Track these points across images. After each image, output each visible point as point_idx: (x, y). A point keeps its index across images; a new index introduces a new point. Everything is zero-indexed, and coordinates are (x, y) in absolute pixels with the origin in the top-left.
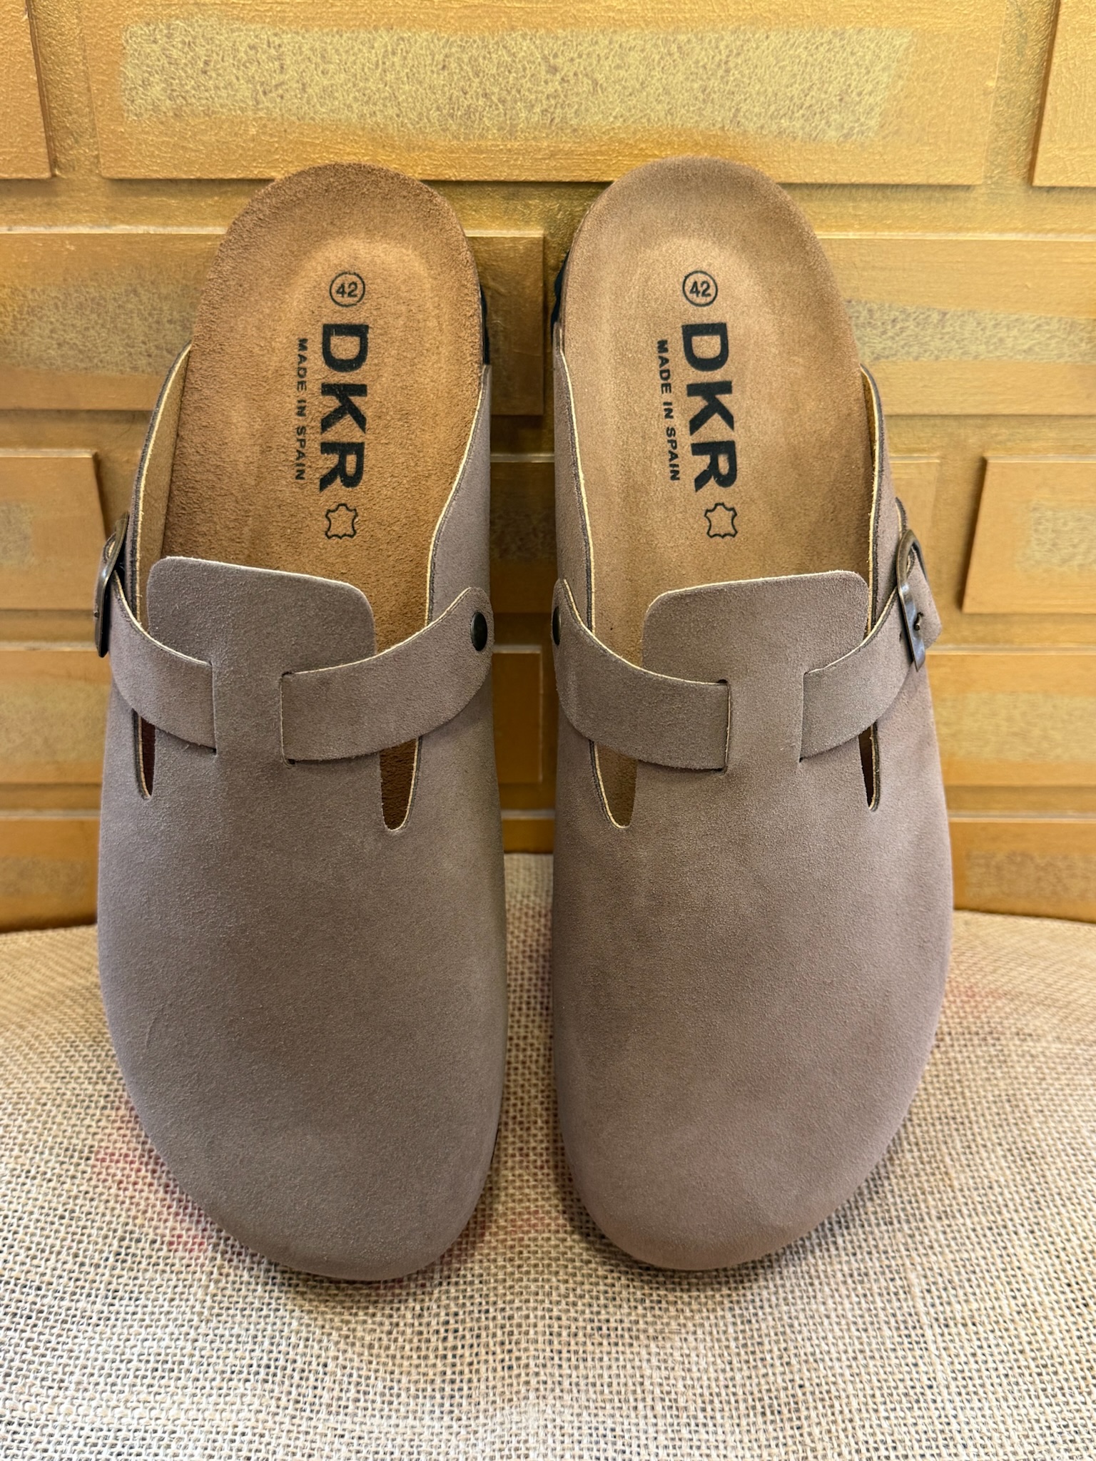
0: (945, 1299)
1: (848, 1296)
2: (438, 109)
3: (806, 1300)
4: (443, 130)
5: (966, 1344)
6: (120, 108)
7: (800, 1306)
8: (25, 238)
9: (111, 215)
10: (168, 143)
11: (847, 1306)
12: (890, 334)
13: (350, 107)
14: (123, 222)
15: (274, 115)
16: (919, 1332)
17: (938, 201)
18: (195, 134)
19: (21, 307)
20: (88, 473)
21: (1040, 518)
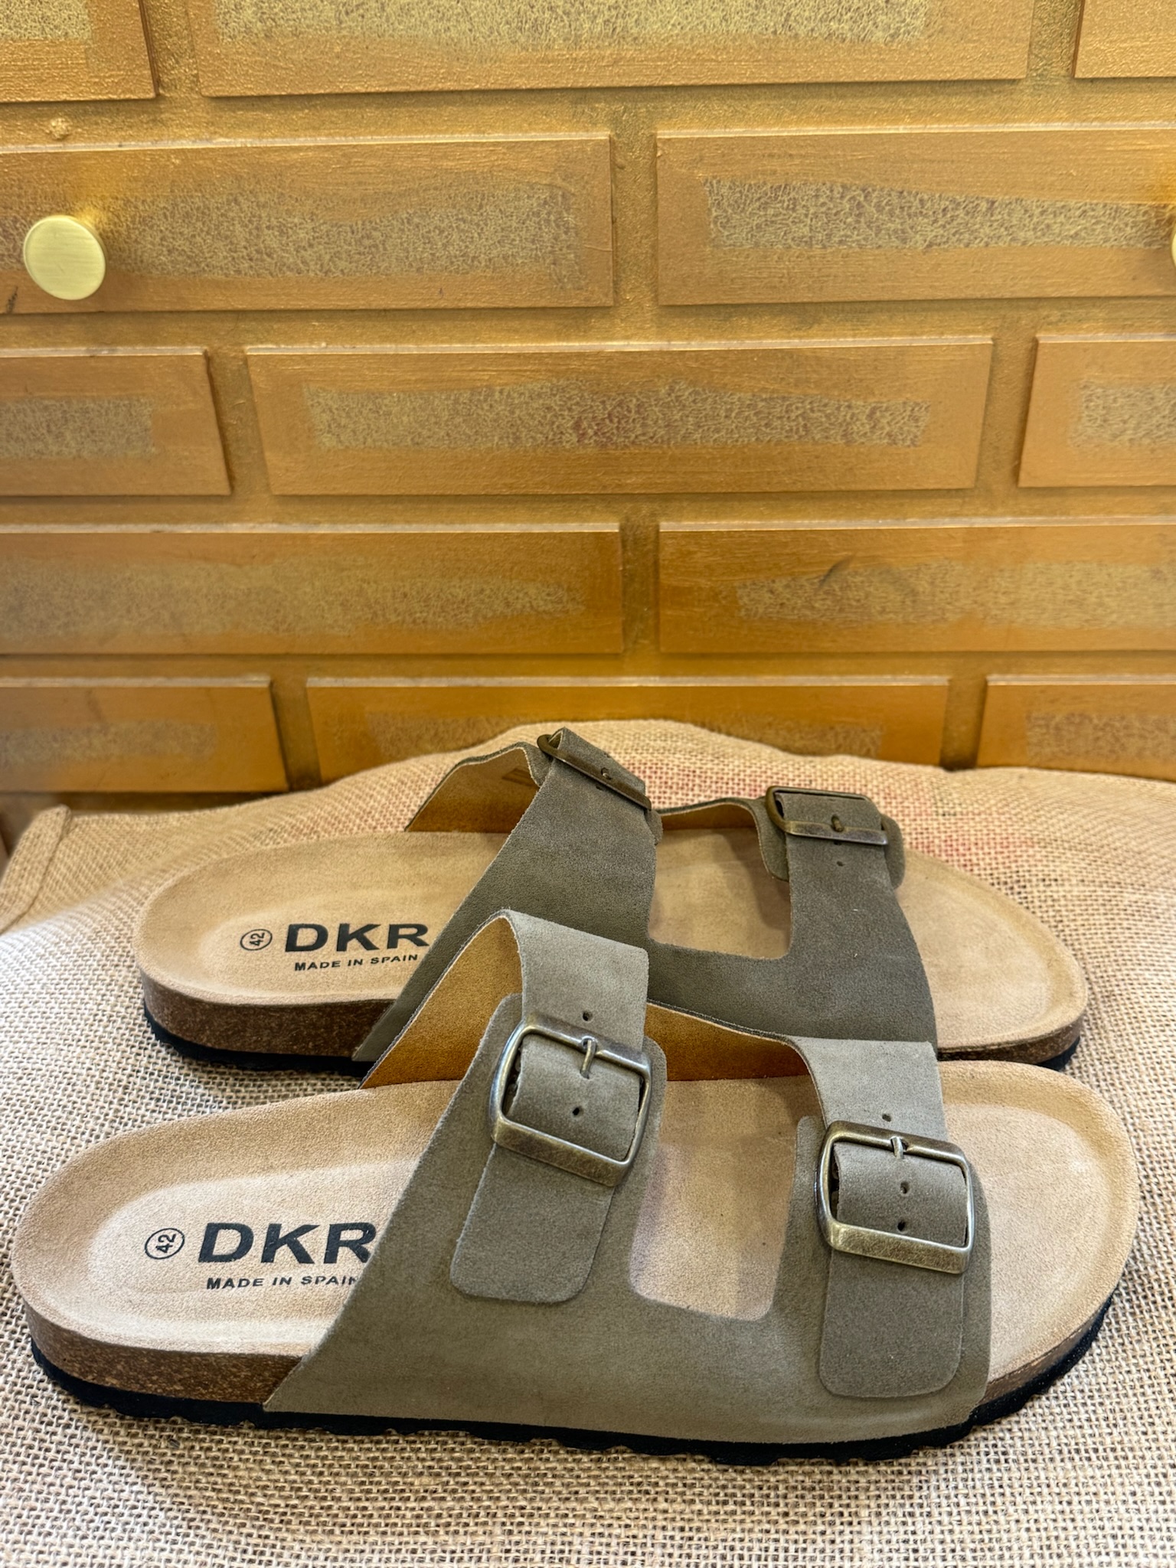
2: (507, 23)
4: (512, 42)
6: (215, 31)
8: (135, 155)
9: (212, 129)
10: (261, 62)
12: (940, 223)
13: (425, 23)
14: (221, 136)
15: (357, 33)
17: (985, 95)
18: (285, 53)
19: (133, 217)
20: (200, 369)
21: (1091, 395)
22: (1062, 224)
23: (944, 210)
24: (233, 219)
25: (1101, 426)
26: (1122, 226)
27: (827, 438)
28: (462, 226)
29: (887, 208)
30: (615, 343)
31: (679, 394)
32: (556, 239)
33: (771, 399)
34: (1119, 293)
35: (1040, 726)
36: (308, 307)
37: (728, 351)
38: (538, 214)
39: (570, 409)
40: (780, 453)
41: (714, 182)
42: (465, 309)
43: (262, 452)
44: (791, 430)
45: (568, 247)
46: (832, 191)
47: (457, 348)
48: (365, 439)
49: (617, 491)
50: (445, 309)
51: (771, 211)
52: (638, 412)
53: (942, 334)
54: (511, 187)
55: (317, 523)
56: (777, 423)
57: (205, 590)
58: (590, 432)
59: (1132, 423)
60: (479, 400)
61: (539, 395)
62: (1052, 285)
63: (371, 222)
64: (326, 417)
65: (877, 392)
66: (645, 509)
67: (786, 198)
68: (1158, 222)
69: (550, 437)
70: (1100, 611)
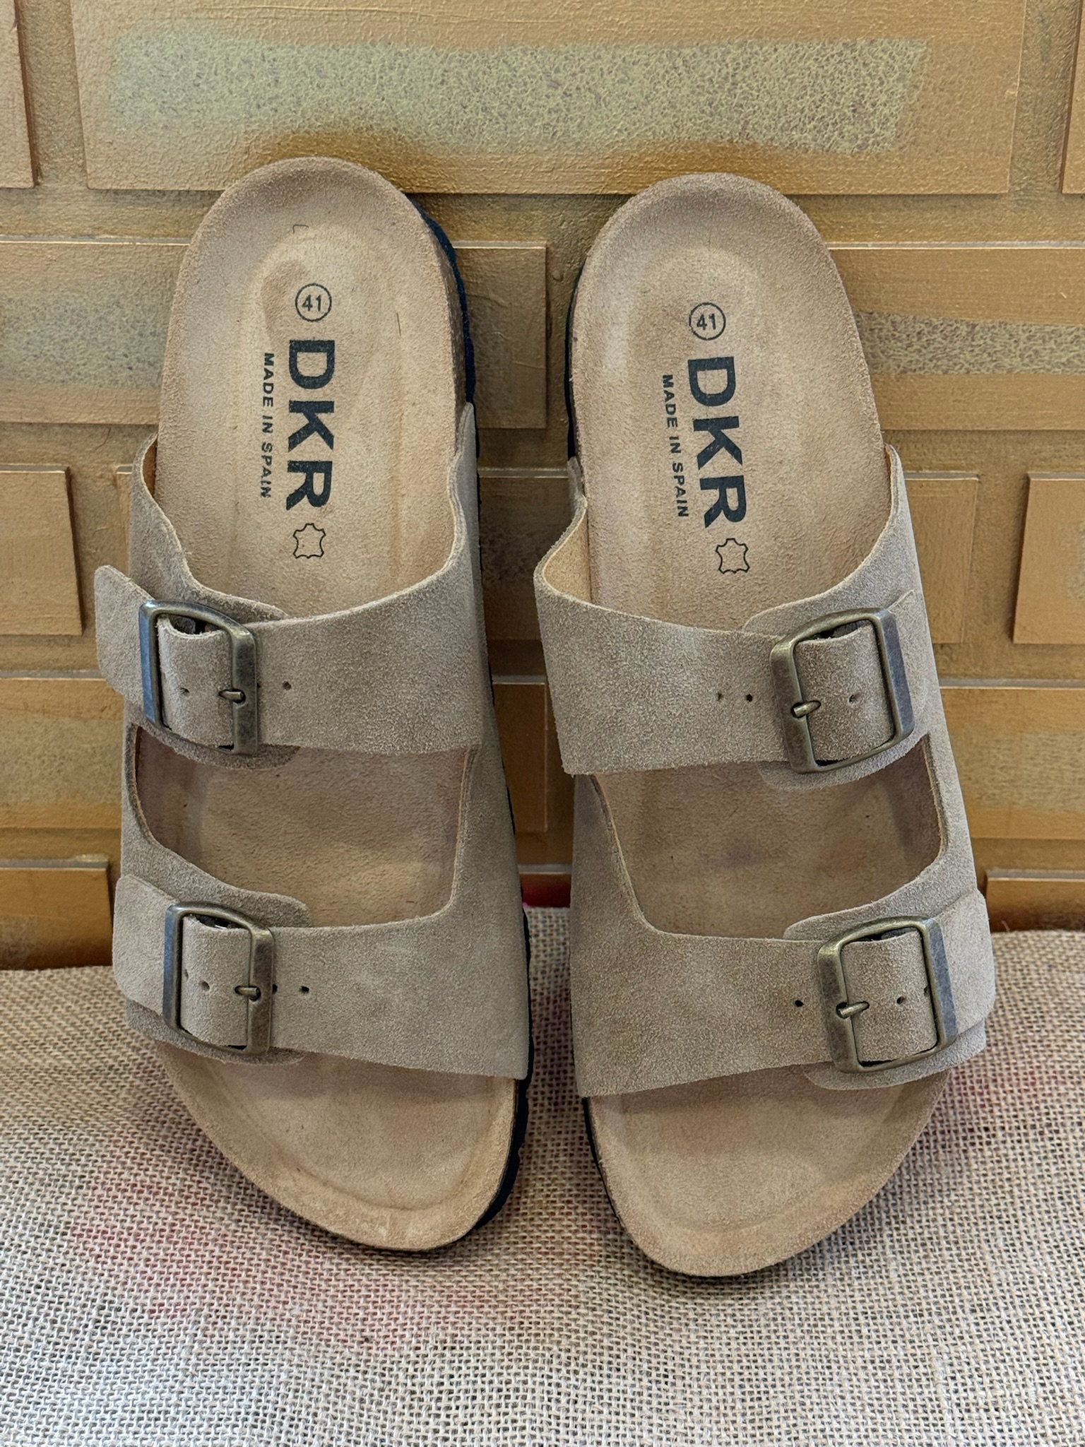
0: (969, 1386)
1: (867, 1381)
2: (437, 122)
3: (821, 1381)
5: (986, 1428)
7: (814, 1387)
11: (864, 1388)
15: (268, 128)
16: (938, 1415)
23: (919, 333)
45: (496, 363)
62: (1043, 417)
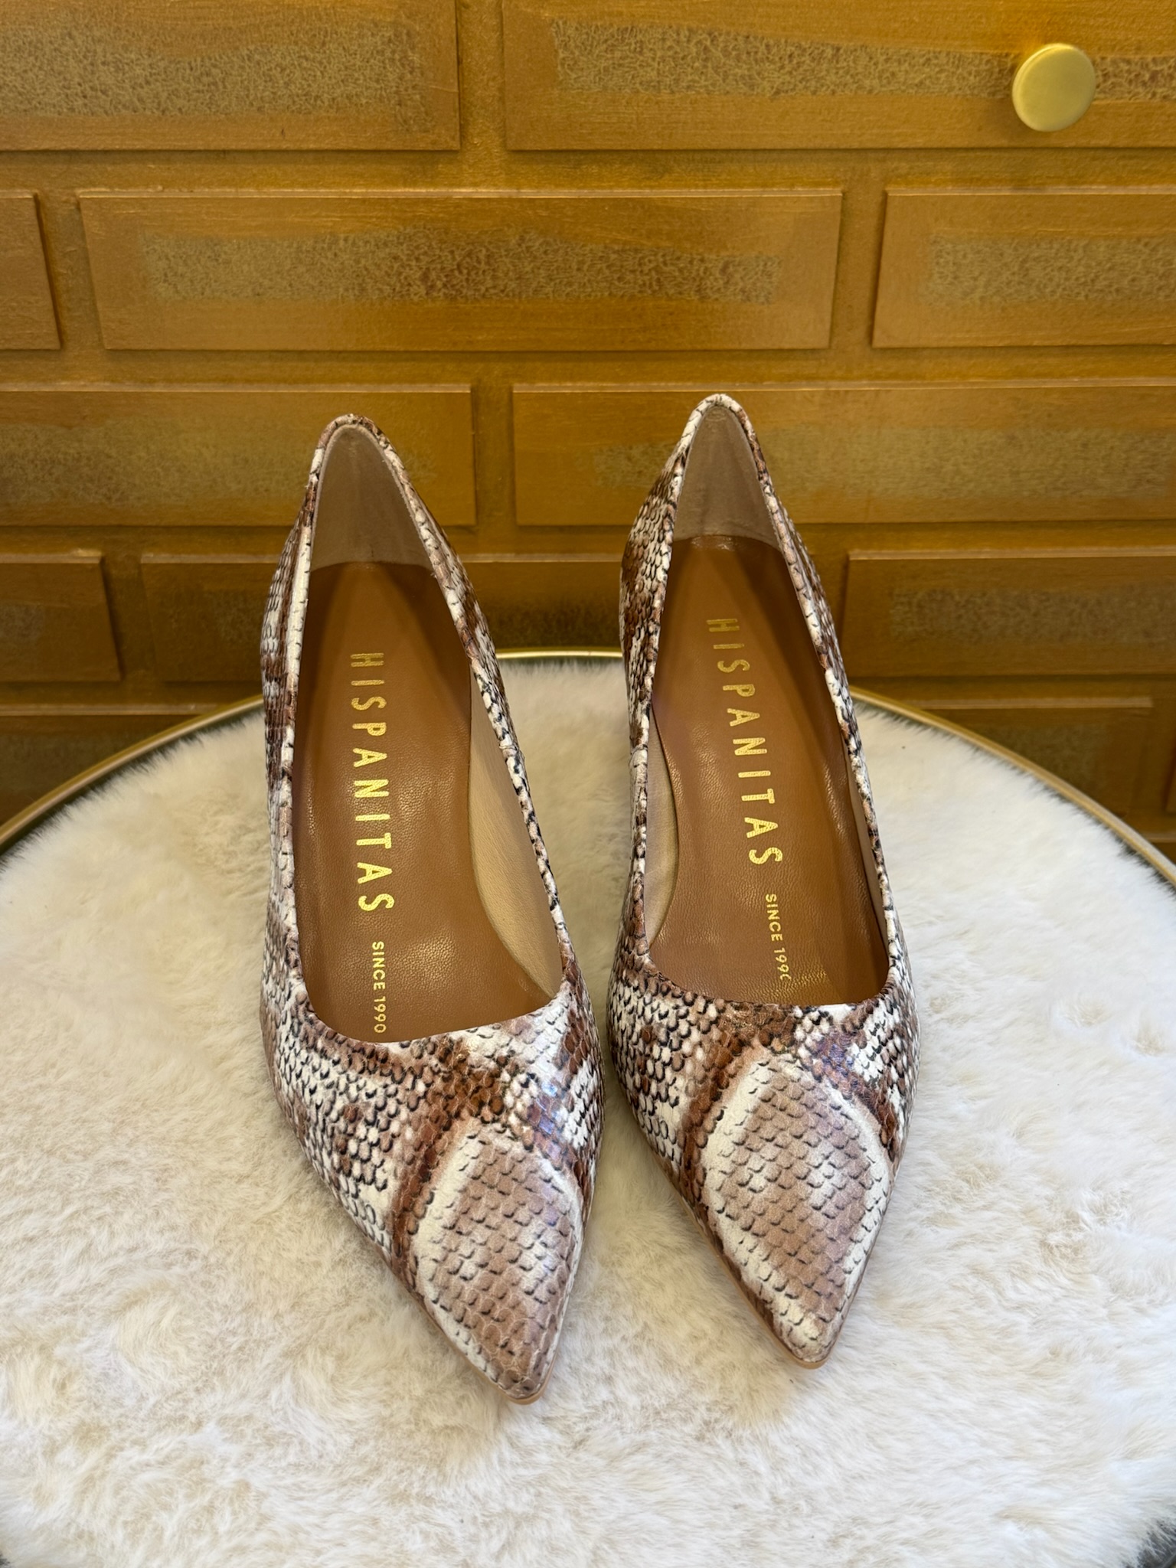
12: (786, 69)
20: (30, 212)
21: (941, 251)
22: (906, 72)
23: (790, 56)
24: (67, 54)
25: (951, 284)
26: (966, 75)
27: (680, 293)
28: (305, 64)
29: (734, 53)
30: (463, 190)
31: (530, 244)
32: (401, 79)
33: (624, 251)
34: (965, 144)
35: (902, 603)
36: (144, 147)
37: (579, 200)
38: (382, 52)
39: (417, 259)
40: (634, 309)
41: (560, 23)
42: (308, 151)
43: (94, 304)
44: (644, 284)
45: (414, 87)
46: (678, 34)
47: (300, 192)
48: (203, 288)
49: (469, 348)
50: (286, 151)
51: (618, 54)
52: (488, 263)
53: (793, 185)
54: (355, 24)
55: (152, 382)
56: (630, 277)
57: (31, 455)
58: (439, 284)
59: (982, 280)
60: (323, 248)
61: (385, 244)
62: (899, 135)
63: (210, 59)
64: (162, 264)
65: (729, 245)
66: (498, 369)
67: (633, 41)
68: (1000, 71)
69: (398, 289)
70: (957, 479)
